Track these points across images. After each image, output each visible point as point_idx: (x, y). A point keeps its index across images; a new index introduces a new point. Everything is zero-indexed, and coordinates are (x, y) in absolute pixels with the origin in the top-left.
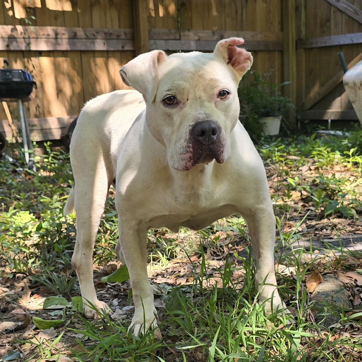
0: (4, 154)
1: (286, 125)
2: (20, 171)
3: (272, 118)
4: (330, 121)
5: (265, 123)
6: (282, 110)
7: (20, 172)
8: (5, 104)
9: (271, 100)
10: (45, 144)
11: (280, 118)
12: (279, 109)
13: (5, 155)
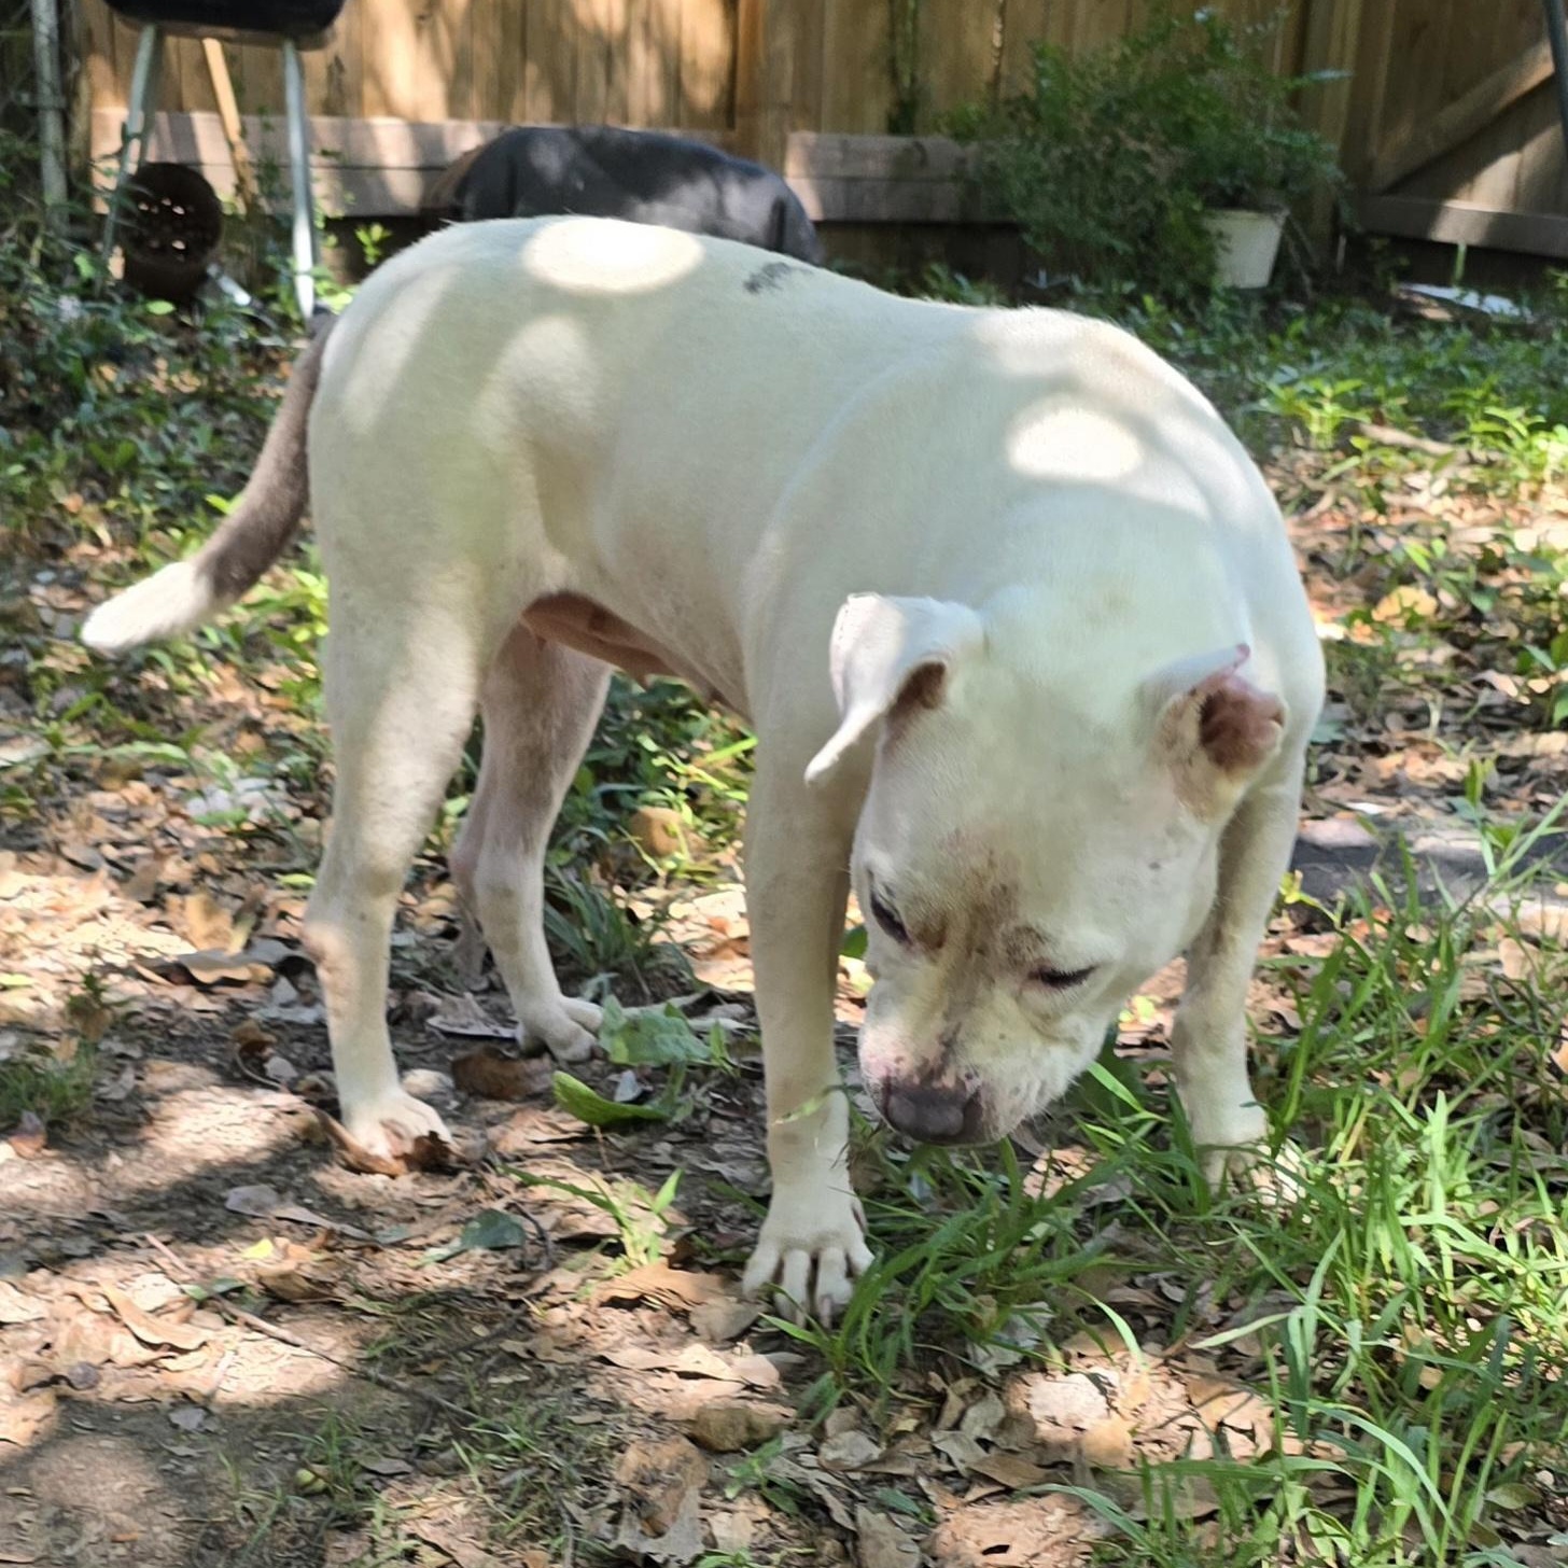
0: (212, 270)
1: (1301, 249)
2: (275, 349)
3: (1251, 215)
4: (1462, 249)
5: (1220, 235)
6: (1293, 187)
7: (274, 356)
8: (213, 49)
9: (1259, 142)
10: (362, 235)
11: (1281, 221)
12: (1284, 183)
13: (219, 275)
